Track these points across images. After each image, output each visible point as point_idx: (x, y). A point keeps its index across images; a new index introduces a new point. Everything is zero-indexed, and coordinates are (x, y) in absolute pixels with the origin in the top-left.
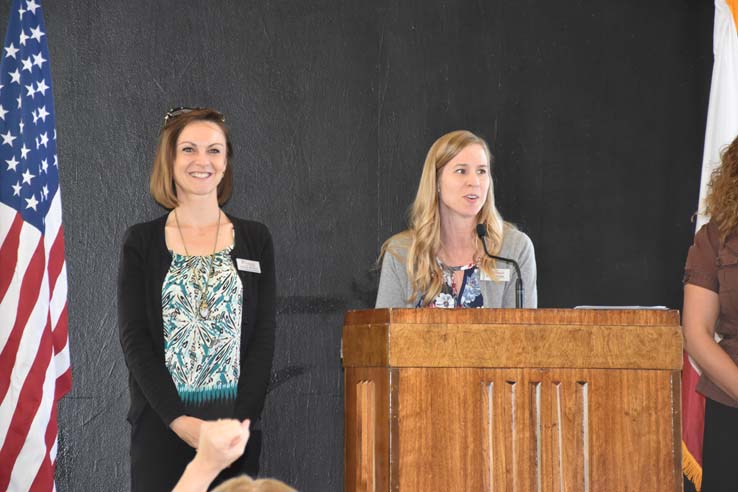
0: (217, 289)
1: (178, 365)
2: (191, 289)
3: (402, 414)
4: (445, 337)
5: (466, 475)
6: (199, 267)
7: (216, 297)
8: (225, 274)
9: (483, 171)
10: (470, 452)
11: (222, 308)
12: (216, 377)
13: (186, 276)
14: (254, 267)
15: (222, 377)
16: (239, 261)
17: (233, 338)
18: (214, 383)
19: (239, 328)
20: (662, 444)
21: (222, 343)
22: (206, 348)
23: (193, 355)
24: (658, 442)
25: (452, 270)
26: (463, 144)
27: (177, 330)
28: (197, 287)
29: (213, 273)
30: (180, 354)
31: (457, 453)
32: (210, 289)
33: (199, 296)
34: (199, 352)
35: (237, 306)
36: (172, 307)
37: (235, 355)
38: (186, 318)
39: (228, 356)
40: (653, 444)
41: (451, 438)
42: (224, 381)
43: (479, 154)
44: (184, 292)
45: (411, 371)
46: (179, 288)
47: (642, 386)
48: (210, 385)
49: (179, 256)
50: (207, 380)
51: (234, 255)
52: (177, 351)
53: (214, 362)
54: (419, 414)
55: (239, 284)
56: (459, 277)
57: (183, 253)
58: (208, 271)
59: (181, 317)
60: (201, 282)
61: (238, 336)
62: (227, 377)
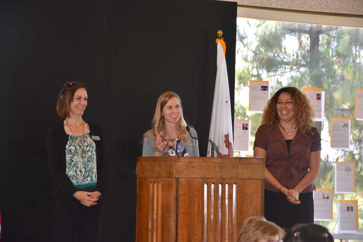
0: (87, 147)
1: (75, 175)
2: (78, 147)
3: (179, 195)
4: (193, 167)
5: (199, 217)
6: (79, 139)
7: (87, 150)
8: (89, 141)
9: (178, 107)
10: (200, 208)
11: (90, 153)
12: (89, 179)
13: (75, 143)
14: (98, 138)
15: (92, 179)
16: (92, 136)
17: (94, 165)
18: (89, 181)
19: (95, 160)
20: (258, 205)
21: (90, 166)
22: (85, 168)
23: (81, 171)
24: (257, 204)
25: (172, 140)
26: (171, 97)
27: (74, 162)
28: (80, 146)
29: (84, 142)
30: (76, 171)
31: (196, 209)
32: (85, 147)
33: (81, 150)
34: (83, 170)
35: (94, 153)
36: (72, 154)
37: (95, 170)
38: (77, 158)
39: (93, 171)
40: (256, 205)
41: (194, 203)
42: (92, 180)
43: (176, 101)
44: (76, 148)
45: (182, 179)
46: (74, 147)
47: (253, 185)
48: (87, 182)
49: (71, 136)
50: (86, 180)
51: (91, 134)
52: (75, 170)
53: (88, 173)
54: (185, 194)
55: (94, 145)
56: (175, 143)
57: (73, 135)
58: (83, 140)
59: (75, 157)
60: (81, 145)
61: (95, 163)
62: (93, 178)
